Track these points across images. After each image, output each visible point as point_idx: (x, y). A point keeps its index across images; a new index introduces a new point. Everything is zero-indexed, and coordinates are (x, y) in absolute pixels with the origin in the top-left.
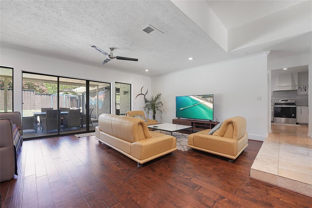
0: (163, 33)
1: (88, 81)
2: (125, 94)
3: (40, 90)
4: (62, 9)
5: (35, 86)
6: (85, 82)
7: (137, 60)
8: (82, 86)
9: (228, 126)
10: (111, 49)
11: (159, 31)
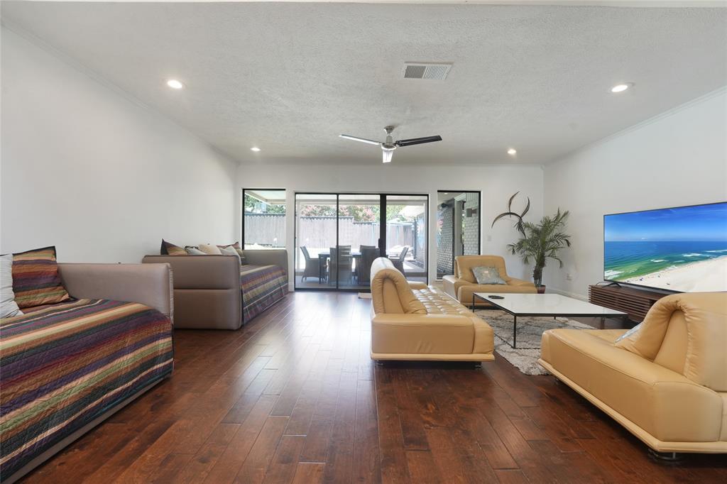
0: (451, 63)
1: (383, 196)
2: (471, 216)
3: (363, 215)
4: (280, 98)
5: (357, 209)
6: (378, 197)
7: (438, 138)
8: (405, 205)
9: (672, 321)
10: (387, 129)
11: (438, 63)
